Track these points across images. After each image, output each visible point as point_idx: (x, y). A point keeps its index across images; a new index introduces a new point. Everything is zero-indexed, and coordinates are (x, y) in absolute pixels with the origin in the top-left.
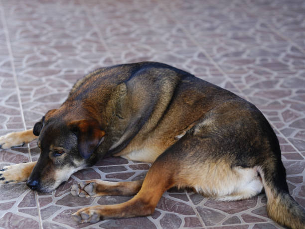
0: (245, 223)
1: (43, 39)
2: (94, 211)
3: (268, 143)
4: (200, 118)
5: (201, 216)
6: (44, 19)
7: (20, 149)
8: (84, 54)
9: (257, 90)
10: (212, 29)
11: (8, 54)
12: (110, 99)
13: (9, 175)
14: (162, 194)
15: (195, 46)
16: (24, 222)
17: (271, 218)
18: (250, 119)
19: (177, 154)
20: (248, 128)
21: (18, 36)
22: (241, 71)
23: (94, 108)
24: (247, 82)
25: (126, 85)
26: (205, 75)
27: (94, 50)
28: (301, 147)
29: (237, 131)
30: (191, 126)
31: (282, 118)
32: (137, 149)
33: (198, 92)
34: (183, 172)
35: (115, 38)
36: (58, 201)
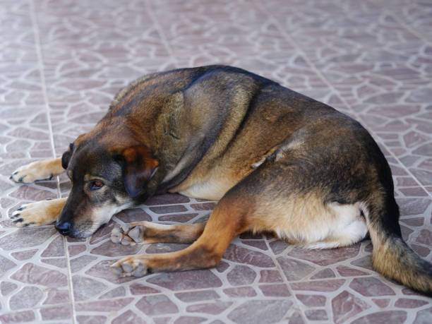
0: (341, 277)
1: (85, 40)
2: (139, 261)
3: (375, 172)
4: (285, 140)
5: (283, 268)
6: (87, 14)
7: (47, 183)
8: (139, 59)
9: (372, 106)
10: (317, 24)
11: (36, 61)
12: (161, 113)
13: (29, 215)
14: (231, 240)
15: (292, 48)
16: (49, 275)
17: (375, 271)
18: (351, 140)
19: (253, 187)
20: (348, 152)
21: (51, 36)
22: (353, 81)
23: (139, 126)
24: (360, 95)
25: (184, 95)
26: (303, 87)
27: (152, 54)
28: (426, 180)
29: (333, 157)
30: (273, 150)
31: (403, 143)
32: (199, 182)
33: (283, 105)
34: (260, 211)
35: (182, 38)
36: (94, 249)
